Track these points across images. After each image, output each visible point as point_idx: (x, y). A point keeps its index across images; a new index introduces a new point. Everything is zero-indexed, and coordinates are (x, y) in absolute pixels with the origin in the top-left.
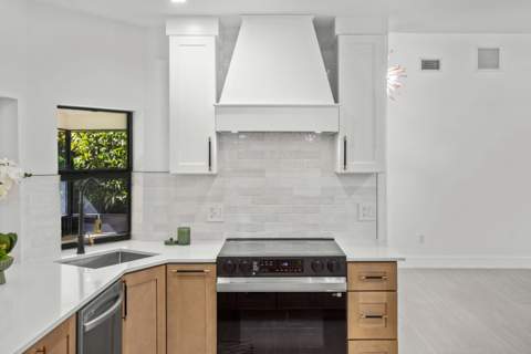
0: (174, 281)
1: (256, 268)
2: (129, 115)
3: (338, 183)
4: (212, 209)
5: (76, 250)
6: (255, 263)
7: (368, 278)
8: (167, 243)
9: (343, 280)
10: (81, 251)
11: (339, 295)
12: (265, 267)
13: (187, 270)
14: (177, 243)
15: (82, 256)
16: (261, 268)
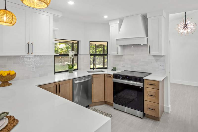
0: (106, 78)
1: (121, 77)
2: (107, 42)
3: (153, 58)
4: (122, 63)
5: (92, 69)
6: (121, 76)
7: (149, 84)
8: (111, 70)
9: (142, 84)
10: (93, 70)
11: (141, 87)
12: (123, 77)
13: (108, 76)
14: (113, 70)
15: (93, 71)
16: (122, 77)
